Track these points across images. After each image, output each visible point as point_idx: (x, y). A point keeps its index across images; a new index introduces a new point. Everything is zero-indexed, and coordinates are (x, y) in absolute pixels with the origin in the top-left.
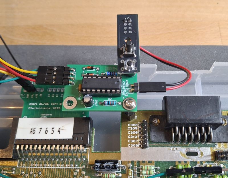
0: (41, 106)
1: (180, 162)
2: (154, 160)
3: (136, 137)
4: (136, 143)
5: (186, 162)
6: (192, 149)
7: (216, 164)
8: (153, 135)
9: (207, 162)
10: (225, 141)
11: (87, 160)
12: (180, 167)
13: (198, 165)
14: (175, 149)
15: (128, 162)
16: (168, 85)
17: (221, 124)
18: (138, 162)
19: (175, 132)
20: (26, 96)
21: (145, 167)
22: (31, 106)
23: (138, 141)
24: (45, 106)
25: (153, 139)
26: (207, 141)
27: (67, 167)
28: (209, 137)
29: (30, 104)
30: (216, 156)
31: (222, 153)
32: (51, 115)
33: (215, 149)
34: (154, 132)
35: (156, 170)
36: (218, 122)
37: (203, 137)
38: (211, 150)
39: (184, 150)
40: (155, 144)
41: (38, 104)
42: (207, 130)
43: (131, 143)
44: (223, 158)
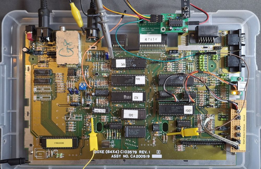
0: (146, 29)
1: (201, 51)
2: (191, 50)
3: (184, 41)
4: (184, 44)
5: (203, 51)
6: (206, 46)
7: (214, 51)
8: (191, 40)
9: (211, 50)
10: (218, 43)
11: (165, 50)
12: (201, 52)
13: (207, 52)
14: (199, 46)
15: (181, 51)
16: (200, 22)
17: (218, 36)
18: (185, 51)
19: (200, 39)
20: (139, 25)
21: (188, 52)
22: (142, 29)
23: (185, 43)
24: (148, 29)
25: (191, 42)
26: (212, 43)
27: (158, 52)
28: (213, 41)
29: (142, 28)
30: (215, 48)
31: (217, 47)
32: (151, 33)
33: (214, 46)
34: (192, 39)
35: (192, 53)
36: (217, 36)
37: (210, 41)
38: (213, 46)
39: (203, 46)
40: (191, 44)
41: (145, 28)
42: (212, 39)
43: (182, 44)
44: (217, 49)
